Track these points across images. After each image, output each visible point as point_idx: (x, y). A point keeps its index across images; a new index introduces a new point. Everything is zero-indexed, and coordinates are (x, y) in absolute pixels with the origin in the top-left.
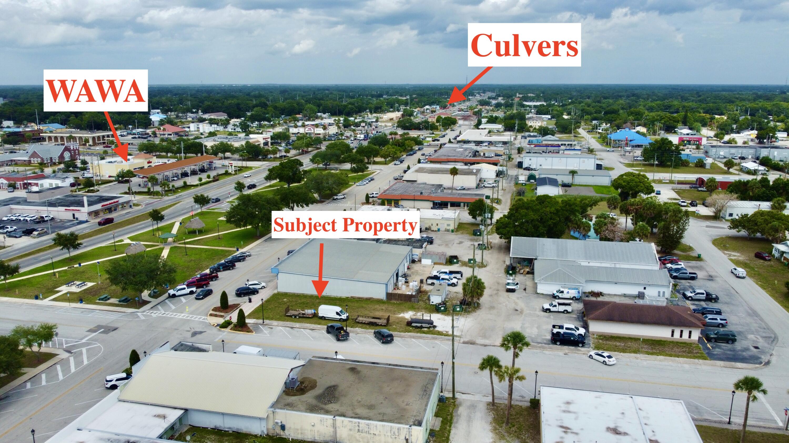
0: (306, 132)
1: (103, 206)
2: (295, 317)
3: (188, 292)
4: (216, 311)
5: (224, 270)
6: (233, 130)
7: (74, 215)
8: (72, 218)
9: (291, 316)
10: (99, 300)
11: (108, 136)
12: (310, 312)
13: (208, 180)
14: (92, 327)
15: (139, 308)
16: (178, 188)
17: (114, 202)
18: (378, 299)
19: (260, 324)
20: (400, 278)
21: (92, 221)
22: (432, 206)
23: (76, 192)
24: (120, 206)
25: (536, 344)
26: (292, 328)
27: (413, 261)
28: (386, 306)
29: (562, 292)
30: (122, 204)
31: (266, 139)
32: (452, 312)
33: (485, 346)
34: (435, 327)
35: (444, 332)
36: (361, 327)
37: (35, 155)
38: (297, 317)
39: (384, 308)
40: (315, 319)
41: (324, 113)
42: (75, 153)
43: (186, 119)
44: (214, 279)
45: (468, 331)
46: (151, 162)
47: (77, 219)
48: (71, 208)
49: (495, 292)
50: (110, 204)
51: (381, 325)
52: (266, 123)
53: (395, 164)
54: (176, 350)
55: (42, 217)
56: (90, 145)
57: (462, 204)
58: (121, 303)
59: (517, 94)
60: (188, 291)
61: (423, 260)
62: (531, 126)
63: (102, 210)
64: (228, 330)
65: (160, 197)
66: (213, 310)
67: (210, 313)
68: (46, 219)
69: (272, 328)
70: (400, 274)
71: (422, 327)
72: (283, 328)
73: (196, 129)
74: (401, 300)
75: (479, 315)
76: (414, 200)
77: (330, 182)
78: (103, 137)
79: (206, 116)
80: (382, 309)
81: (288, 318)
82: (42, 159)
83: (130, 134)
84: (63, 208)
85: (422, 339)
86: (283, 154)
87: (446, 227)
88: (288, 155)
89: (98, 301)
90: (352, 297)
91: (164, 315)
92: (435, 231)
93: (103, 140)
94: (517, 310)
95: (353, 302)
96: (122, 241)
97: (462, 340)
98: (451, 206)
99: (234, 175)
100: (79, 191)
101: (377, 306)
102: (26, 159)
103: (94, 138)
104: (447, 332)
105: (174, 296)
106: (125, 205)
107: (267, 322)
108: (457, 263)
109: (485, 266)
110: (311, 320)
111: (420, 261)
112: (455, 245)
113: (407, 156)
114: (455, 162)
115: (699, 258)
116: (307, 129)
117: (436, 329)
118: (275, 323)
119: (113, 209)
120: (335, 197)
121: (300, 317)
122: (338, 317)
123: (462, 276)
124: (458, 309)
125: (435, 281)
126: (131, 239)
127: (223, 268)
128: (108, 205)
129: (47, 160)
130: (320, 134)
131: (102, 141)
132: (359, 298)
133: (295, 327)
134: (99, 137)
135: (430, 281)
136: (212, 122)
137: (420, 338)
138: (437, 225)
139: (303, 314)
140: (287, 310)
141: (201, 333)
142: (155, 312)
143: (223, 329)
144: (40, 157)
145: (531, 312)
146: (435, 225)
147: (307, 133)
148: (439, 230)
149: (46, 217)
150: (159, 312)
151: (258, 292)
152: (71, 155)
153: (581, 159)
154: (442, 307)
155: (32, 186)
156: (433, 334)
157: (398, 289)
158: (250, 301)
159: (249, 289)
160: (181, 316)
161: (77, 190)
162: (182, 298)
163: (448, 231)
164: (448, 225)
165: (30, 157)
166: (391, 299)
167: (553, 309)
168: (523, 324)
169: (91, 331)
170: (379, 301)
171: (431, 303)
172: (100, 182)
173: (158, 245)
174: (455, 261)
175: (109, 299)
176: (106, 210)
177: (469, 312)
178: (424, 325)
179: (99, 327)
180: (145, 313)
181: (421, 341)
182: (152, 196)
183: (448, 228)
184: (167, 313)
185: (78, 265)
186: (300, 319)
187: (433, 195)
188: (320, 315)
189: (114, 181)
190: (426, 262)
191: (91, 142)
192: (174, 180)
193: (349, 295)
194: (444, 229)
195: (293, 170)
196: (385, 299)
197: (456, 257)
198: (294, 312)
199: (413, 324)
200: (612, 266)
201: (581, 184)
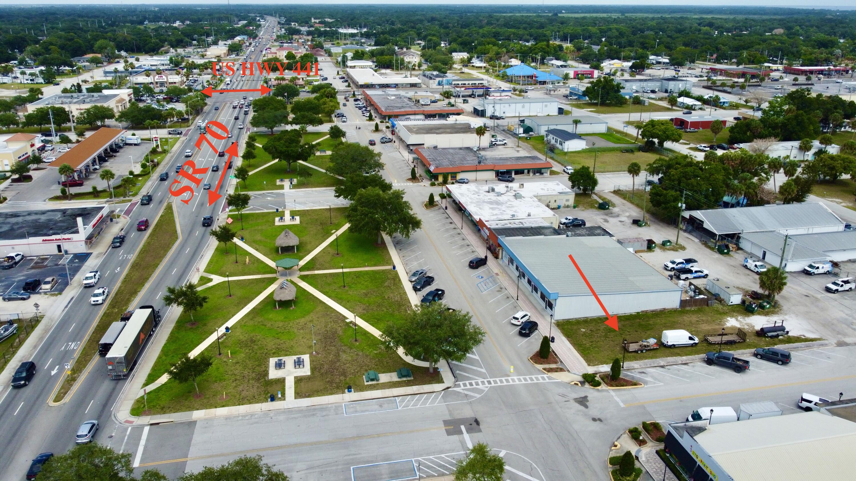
0: (156, 80)
1: (93, 226)
2: (642, 351)
6: (29, 82)
7: (59, 247)
8: (57, 252)
9: (635, 352)
10: (372, 380)
12: (651, 341)
13: (148, 164)
14: (440, 426)
15: (442, 381)
17: (100, 218)
18: (672, 309)
21: (94, 252)
22: (494, 176)
26: (662, 367)
29: (818, 268)
31: (130, 95)
34: (788, 332)
38: (645, 351)
40: (665, 350)
46: (34, 145)
47: (67, 253)
48: (54, 237)
50: (98, 221)
52: (67, 68)
57: (526, 171)
58: (404, 379)
66: (536, 363)
67: (539, 368)
68: (17, 259)
69: (643, 373)
71: (778, 336)
72: (653, 369)
74: (696, 305)
84: (38, 239)
87: (564, 203)
90: (642, 312)
91: (494, 385)
94: (807, 296)
96: (207, 278)
99: (164, 152)
104: (804, 336)
110: (658, 352)
114: (415, 114)
116: (157, 77)
117: (789, 335)
118: (633, 364)
122: (692, 342)
124: (768, 306)
128: (96, 223)
130: (175, 83)
132: (652, 311)
135: (684, 276)
138: (555, 201)
139: (648, 346)
141: (584, 398)
143: (598, 388)
147: (157, 83)
148: (559, 207)
149: (16, 256)
151: (536, 324)
153: (544, 104)
164: (567, 200)
166: (685, 307)
167: (840, 289)
171: (730, 304)
174: (654, 245)
178: (779, 333)
183: (567, 203)
184: (490, 380)
186: (650, 353)
188: (669, 343)
193: (639, 310)
194: (563, 206)
198: (633, 347)
199: (770, 334)
200: (805, 232)
201: (588, 132)
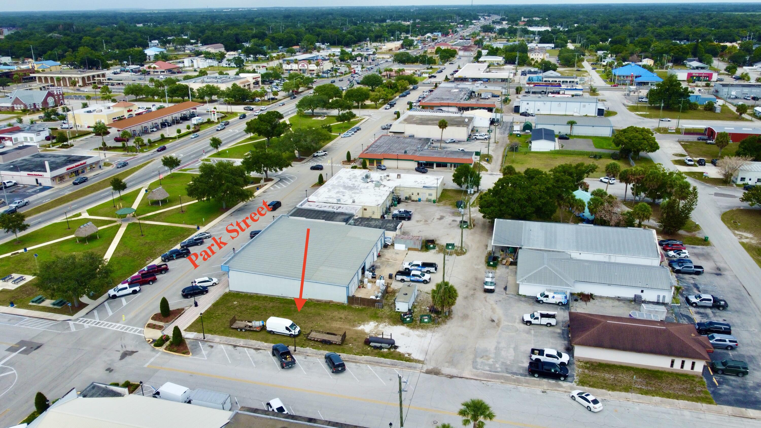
0: (300, 68)
1: (67, 169)
2: (241, 330)
3: (131, 292)
4: (155, 320)
5: (177, 258)
7: (37, 180)
8: (35, 184)
9: (236, 329)
10: (33, 302)
11: (98, 76)
12: (257, 324)
13: (188, 130)
14: (13, 343)
15: (72, 315)
16: (155, 142)
17: (81, 164)
18: (338, 303)
19: (200, 340)
20: (367, 273)
21: (56, 187)
22: (416, 166)
23: (49, 147)
24: (89, 168)
25: (510, 375)
26: (235, 346)
27: (386, 246)
28: (346, 313)
29: (547, 296)
30: (91, 165)
31: (256, 78)
32: (418, 322)
33: (452, 377)
34: (396, 347)
35: (407, 355)
36: (313, 347)
37: (17, 101)
38: (244, 330)
39: (343, 316)
40: (263, 334)
41: (323, 44)
42: (59, 98)
43: (184, 51)
44: (163, 272)
45: (433, 354)
46: (131, 111)
47: (40, 185)
48: (33, 173)
49: (472, 292)
50: (76, 166)
51: (335, 344)
52: (262, 56)
53: (386, 109)
54: (85, 396)
55: (4, 183)
56: (80, 86)
57: (449, 165)
58: (55, 307)
59: (522, 18)
60: (130, 290)
61: (396, 245)
62: (533, 59)
63: (67, 174)
64: (162, 349)
65: (135, 153)
66: (154, 318)
67: (148, 323)
68: (8, 185)
69: (212, 347)
70: (367, 267)
71: (381, 348)
72: (225, 346)
73: (191, 65)
74: (364, 305)
75: (449, 327)
76: (398, 160)
77: (308, 140)
78: (94, 76)
79: (204, 49)
80: (341, 318)
81: (234, 330)
82: (25, 106)
83: (124, 71)
84: (25, 173)
85: (379, 365)
86: (272, 96)
87: (427, 196)
88: (276, 97)
89: (31, 304)
90: (309, 299)
91: (97, 326)
92: (416, 201)
93: (94, 80)
94: (493, 321)
95: (311, 306)
96: (80, 215)
97: (425, 368)
98: (437, 167)
99: (217, 123)
100: (53, 146)
101: (336, 314)
102: (9, 105)
103: (83, 78)
104: (409, 355)
105: (114, 297)
106: (94, 166)
107: (209, 336)
108: (434, 248)
109: (464, 253)
110: (258, 334)
111: (393, 245)
112: (435, 220)
113: (400, 97)
114: (448, 106)
115: (705, 242)
116: (300, 65)
117: (398, 350)
118: (217, 338)
119: (80, 171)
120: (316, 154)
121: (246, 330)
122: (287, 332)
123: (436, 269)
124: (426, 320)
125: (405, 278)
126: (91, 212)
127: (177, 255)
128: (74, 167)
129: (31, 107)
130: (313, 70)
131: (92, 81)
132: (318, 301)
133: (238, 345)
134: (88, 77)
135: (399, 277)
136: (208, 56)
137: (378, 363)
138: (418, 194)
139: (250, 327)
140: (233, 321)
141: (133, 352)
142: (89, 320)
143: (157, 348)
144: (22, 103)
145: (510, 324)
146: (415, 194)
147: (300, 70)
148: (420, 200)
149: (8, 183)
150: (94, 320)
151: (207, 292)
152: (55, 100)
153: (582, 104)
154: (407, 318)
155: (6, 140)
156: (393, 358)
157: (363, 287)
158: (196, 305)
159: (197, 287)
160: (116, 327)
161: (51, 146)
162: (123, 299)
163: (429, 201)
164: (430, 195)
165: (13, 104)
166: (353, 304)
167: (534, 321)
168: (498, 343)
169: (12, 349)
170: (339, 306)
171: (397, 310)
172: (77, 135)
173: (115, 222)
174: (432, 246)
175: (43, 301)
176: (72, 173)
177: (439, 323)
178: (383, 345)
179: (22, 343)
180: (77, 322)
181: (378, 368)
182: (126, 153)
183: (430, 198)
184: (102, 322)
185: (22, 250)
186: (247, 333)
187: (418, 154)
188: (269, 328)
189: (93, 133)
190: (400, 247)
191: (81, 83)
192: (153, 131)
194: (425, 199)
195: (271, 124)
196: (346, 303)
197: (432, 242)
198: (240, 324)
199: (372, 344)
200: (606, 260)
201: (579, 135)
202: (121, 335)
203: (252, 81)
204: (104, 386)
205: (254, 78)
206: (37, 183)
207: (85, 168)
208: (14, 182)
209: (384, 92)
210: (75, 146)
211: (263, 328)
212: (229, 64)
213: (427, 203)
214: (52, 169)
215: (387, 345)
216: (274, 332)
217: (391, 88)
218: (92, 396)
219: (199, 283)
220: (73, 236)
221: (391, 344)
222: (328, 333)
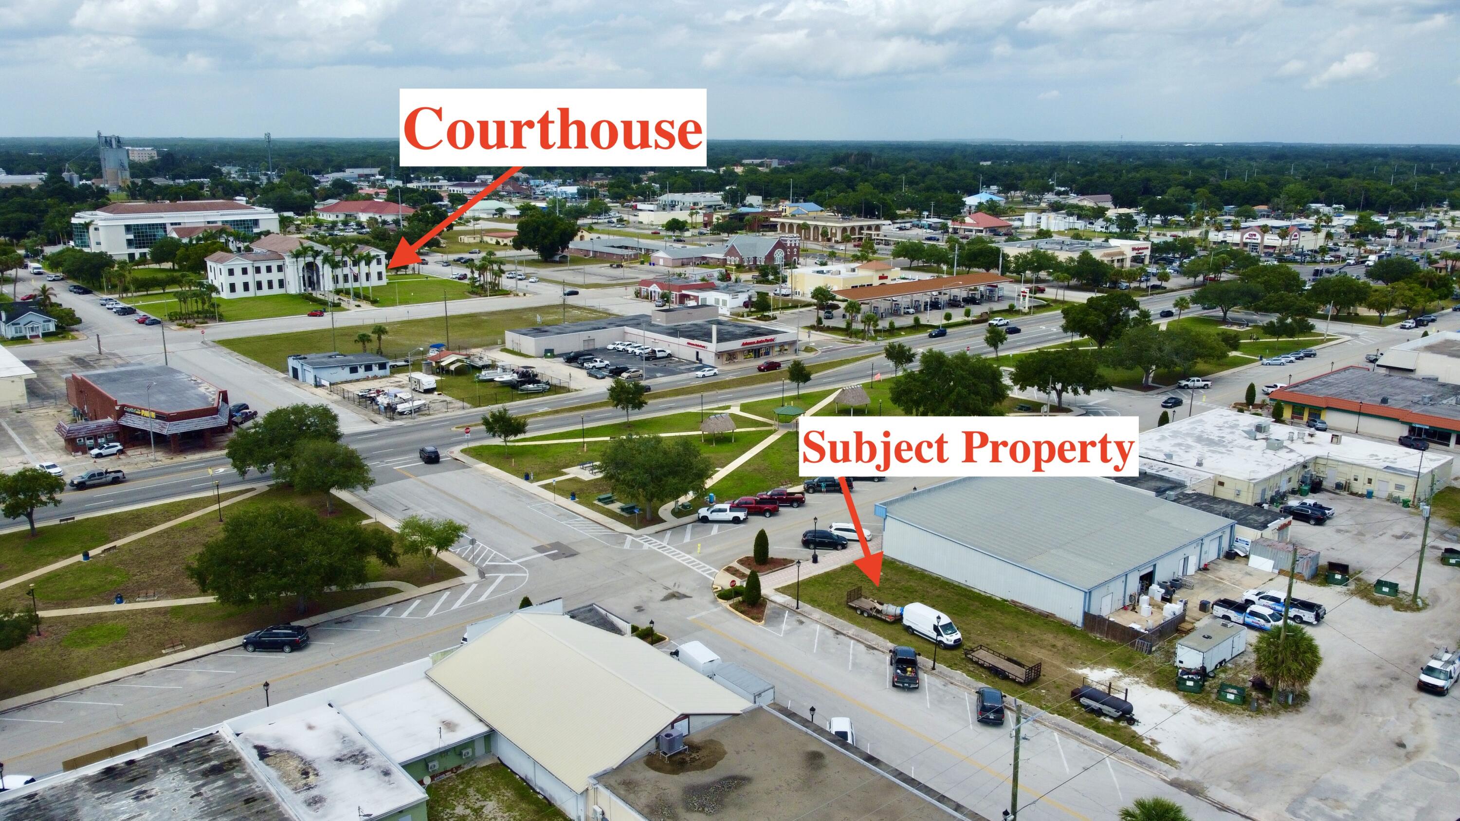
0: (1245, 240)
1: (744, 344)
2: (862, 613)
3: (730, 518)
4: (742, 564)
5: (828, 491)
7: (697, 353)
8: (694, 359)
9: (855, 609)
10: (600, 500)
11: (869, 228)
12: (891, 609)
13: (966, 319)
14: (545, 541)
15: (636, 529)
16: (901, 329)
17: (767, 341)
18: (1064, 621)
19: (790, 610)
20: (1154, 587)
21: (720, 368)
22: (1405, 433)
23: (743, 316)
24: (777, 349)
26: (838, 633)
27: (1231, 556)
28: (1069, 640)
30: (782, 345)
31: (1139, 249)
32: (1213, 696)
33: (1223, 808)
34: (1132, 721)
35: (1147, 742)
36: (969, 673)
37: (732, 251)
38: (866, 615)
39: (1060, 644)
40: (893, 630)
41: (1329, 205)
42: (792, 252)
43: (1039, 204)
44: (795, 504)
45: (1209, 758)
46: (886, 278)
47: (700, 361)
48: (695, 342)
49: (1383, 681)
50: (758, 342)
51: (1014, 680)
53: (1403, 327)
55: (654, 352)
56: (837, 242)
58: (623, 513)
60: (730, 515)
61: (1252, 557)
63: (742, 351)
64: (726, 604)
65: (860, 340)
66: (742, 562)
67: (731, 565)
68: (659, 355)
69: (801, 623)
70: (1159, 577)
71: (1099, 713)
72: (823, 628)
73: (1035, 224)
74: (1114, 637)
75: (1280, 726)
76: (1360, 414)
78: (861, 228)
79: (1073, 199)
80: (1054, 646)
81: (851, 611)
82: (742, 259)
83: (917, 226)
84: (684, 341)
85: (1077, 740)
86: (1154, 281)
87: (1391, 489)
88: (1164, 284)
89: (596, 502)
90: (1013, 601)
91: (660, 551)
92: (1362, 496)
93: (860, 233)
94: (1402, 745)
95: (1009, 613)
96: (728, 407)
97: (1173, 774)
99: (1026, 314)
100: (748, 316)
101: (1049, 638)
102: (721, 256)
103: (844, 229)
104: (1154, 742)
105: (705, 520)
106: (786, 347)
107: (806, 607)
108: (1343, 582)
109: (1419, 609)
110: (887, 626)
111: (1247, 557)
113: (1455, 310)
116: (1247, 235)
117: (1134, 728)
118: (817, 613)
119: (763, 351)
120: (1184, 383)
121: (870, 616)
122: (934, 635)
123: (1318, 618)
124: (1231, 697)
125: (1232, 614)
126: (744, 408)
127: (830, 486)
128: (754, 343)
129: (749, 261)
130: (1274, 247)
131: (857, 236)
132: (1027, 608)
133: (844, 632)
134: (853, 228)
135: (1220, 611)
136: (1080, 213)
137: (1077, 735)
138: (1370, 481)
139: (879, 611)
140: (856, 594)
141: (685, 596)
142: (655, 540)
143: (720, 601)
144: (738, 255)
145: (1443, 763)
146: (1362, 479)
147: (1246, 244)
148: (1370, 495)
149: (659, 351)
150: (659, 542)
151: (844, 547)
152: (786, 257)
154: (1189, 679)
155: (690, 300)
156: (1115, 737)
157: (1134, 609)
158: (815, 560)
159: (829, 535)
160: (682, 558)
161: (745, 315)
162: (716, 527)
163: (1393, 499)
164: (1399, 487)
165: (726, 255)
166: (1092, 629)
168: (1385, 787)
169: (540, 549)
170: (1064, 627)
171: (1174, 661)
172: (790, 305)
173: (771, 425)
174: (1338, 577)
175: (612, 502)
176: (749, 351)
177: (1259, 711)
178: (1105, 708)
179: (556, 545)
180: (637, 540)
181: (1073, 744)
182: (848, 338)
183: (1397, 493)
184: (669, 547)
185: (625, 437)
186: (869, 620)
187: (1417, 410)
188: (906, 622)
189: (815, 305)
190: (1261, 563)
191: (839, 238)
192: (908, 313)
193: (1009, 597)
194: (1385, 495)
196: (1080, 625)
197: (1343, 569)
198: (867, 603)
199: (1084, 700)
202: (683, 570)
203: (1130, 254)
204: (604, 612)
205: (1134, 249)
206: (697, 359)
207: (772, 347)
208: (668, 352)
209: (1407, 293)
210: (778, 319)
211: (899, 619)
212: (1107, 228)
213: (1389, 504)
214: (720, 340)
215: (1113, 710)
216: (913, 630)
217: (1432, 285)
218: (582, 620)
219: (837, 529)
220: (700, 433)
221: (1125, 713)
222: (1010, 660)
